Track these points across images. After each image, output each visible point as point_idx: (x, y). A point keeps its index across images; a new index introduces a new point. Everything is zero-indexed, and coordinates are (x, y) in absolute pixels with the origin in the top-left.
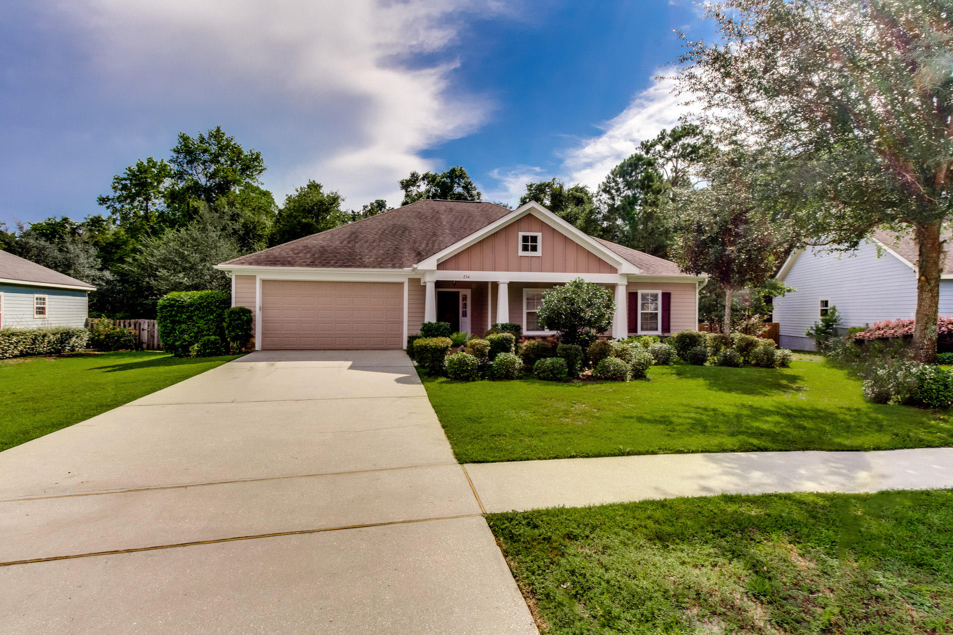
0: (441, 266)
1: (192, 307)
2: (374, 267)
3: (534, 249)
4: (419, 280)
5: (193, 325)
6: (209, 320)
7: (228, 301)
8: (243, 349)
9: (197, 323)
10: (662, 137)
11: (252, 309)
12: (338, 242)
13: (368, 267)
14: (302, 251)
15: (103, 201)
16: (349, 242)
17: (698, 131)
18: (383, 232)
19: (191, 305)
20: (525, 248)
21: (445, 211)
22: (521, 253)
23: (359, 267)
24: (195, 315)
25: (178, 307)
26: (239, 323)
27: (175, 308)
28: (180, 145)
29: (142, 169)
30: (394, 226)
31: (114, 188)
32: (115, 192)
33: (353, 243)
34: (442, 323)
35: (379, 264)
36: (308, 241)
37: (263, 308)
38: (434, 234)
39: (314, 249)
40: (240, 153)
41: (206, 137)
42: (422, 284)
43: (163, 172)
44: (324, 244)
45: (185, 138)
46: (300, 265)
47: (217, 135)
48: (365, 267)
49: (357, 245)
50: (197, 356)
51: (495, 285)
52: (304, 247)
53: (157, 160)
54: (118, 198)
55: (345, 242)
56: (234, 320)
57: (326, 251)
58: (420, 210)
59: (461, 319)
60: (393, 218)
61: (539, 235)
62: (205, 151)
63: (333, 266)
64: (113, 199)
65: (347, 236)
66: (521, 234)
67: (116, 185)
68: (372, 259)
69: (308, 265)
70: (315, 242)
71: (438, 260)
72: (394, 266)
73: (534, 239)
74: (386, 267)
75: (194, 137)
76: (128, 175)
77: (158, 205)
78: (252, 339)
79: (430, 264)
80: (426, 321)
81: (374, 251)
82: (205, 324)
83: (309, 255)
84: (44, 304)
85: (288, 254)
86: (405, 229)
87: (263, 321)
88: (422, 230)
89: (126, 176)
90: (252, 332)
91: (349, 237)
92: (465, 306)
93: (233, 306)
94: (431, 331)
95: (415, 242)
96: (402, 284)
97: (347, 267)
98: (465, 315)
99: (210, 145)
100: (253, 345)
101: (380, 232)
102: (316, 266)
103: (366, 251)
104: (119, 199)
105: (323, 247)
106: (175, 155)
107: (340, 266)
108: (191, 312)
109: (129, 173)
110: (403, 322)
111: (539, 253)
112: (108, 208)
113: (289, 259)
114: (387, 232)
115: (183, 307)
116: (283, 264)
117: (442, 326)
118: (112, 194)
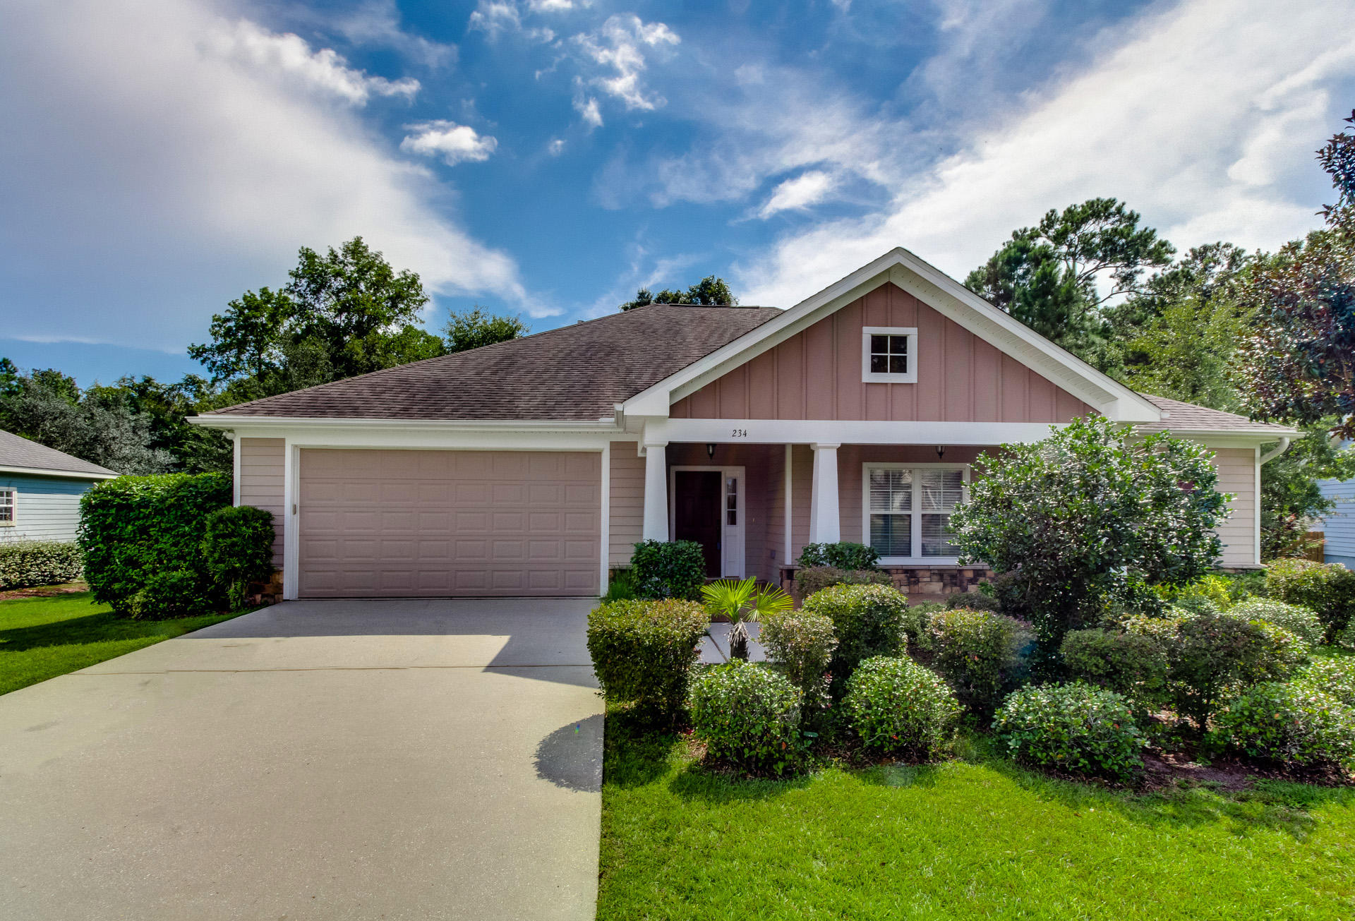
0: (679, 409)
1: (147, 507)
2: (535, 418)
3: (900, 366)
4: (634, 445)
5: (149, 548)
6: (183, 535)
7: (224, 494)
8: (258, 597)
9: (157, 541)
10: (1050, 220)
11: (274, 511)
12: (473, 372)
13: (522, 418)
14: (391, 389)
15: (198, 353)
16: (495, 373)
17: (1113, 209)
18: (569, 354)
19: (145, 503)
20: (878, 366)
21: (692, 321)
22: (868, 376)
23: (504, 417)
24: (153, 526)
25: (120, 507)
26: (234, 544)
27: (113, 511)
28: (301, 267)
29: (252, 305)
30: (590, 346)
31: (214, 334)
32: (216, 339)
33: (501, 374)
34: (683, 545)
35: (547, 412)
36: (412, 370)
37: (301, 509)
38: (669, 358)
39: (419, 385)
40: (389, 275)
41: (340, 253)
42: (640, 454)
43: (281, 309)
44: (442, 375)
45: (309, 256)
46: (377, 415)
47: (356, 249)
48: (517, 417)
49: (510, 378)
50: (144, 616)
51: (805, 454)
52: (400, 380)
53: (274, 290)
54: (218, 348)
55: (487, 372)
56: (224, 536)
57: (442, 388)
58: (643, 320)
59: (725, 528)
60: (592, 332)
61: (912, 334)
62: (338, 274)
63: (446, 416)
64: (210, 350)
65: (492, 362)
66: (868, 332)
67: (217, 329)
68: (535, 403)
69: (394, 415)
70: (428, 373)
71: (672, 394)
72: (578, 416)
73: (900, 343)
74: (563, 418)
75: (323, 254)
76: (232, 313)
77: (276, 355)
78: (277, 577)
79: (654, 402)
80: (646, 539)
81: (543, 388)
82: (175, 545)
83: (403, 396)
84: (9, 501)
85: (359, 393)
86: (612, 350)
87: (302, 535)
88: (644, 351)
89: (228, 315)
90: (274, 560)
91: (496, 364)
92: (732, 503)
93: (237, 504)
94: (657, 564)
95: (629, 371)
96: (598, 454)
97: (476, 417)
98: (732, 520)
99: (346, 265)
100: (279, 588)
101: (561, 355)
102: (410, 416)
103: (526, 388)
104: (221, 350)
105: (438, 381)
106: (292, 281)
107: (462, 417)
108: (146, 517)
109: (232, 309)
110: (599, 537)
111: (911, 376)
112: (203, 362)
113: (359, 403)
114: (574, 355)
115: (129, 507)
116: (340, 414)
117: (681, 552)
118: (209, 341)
